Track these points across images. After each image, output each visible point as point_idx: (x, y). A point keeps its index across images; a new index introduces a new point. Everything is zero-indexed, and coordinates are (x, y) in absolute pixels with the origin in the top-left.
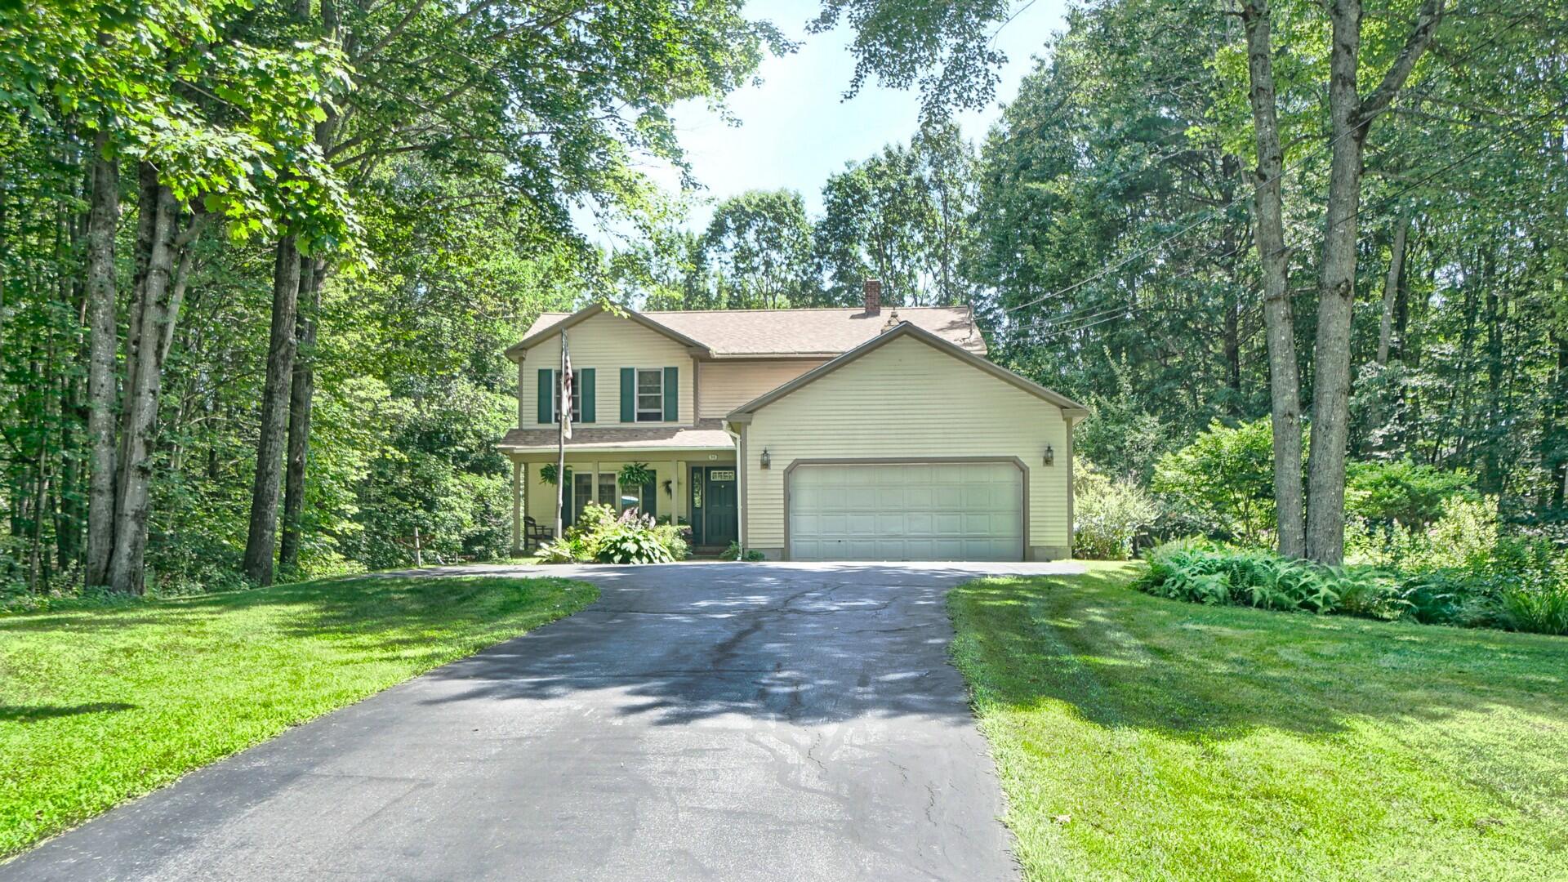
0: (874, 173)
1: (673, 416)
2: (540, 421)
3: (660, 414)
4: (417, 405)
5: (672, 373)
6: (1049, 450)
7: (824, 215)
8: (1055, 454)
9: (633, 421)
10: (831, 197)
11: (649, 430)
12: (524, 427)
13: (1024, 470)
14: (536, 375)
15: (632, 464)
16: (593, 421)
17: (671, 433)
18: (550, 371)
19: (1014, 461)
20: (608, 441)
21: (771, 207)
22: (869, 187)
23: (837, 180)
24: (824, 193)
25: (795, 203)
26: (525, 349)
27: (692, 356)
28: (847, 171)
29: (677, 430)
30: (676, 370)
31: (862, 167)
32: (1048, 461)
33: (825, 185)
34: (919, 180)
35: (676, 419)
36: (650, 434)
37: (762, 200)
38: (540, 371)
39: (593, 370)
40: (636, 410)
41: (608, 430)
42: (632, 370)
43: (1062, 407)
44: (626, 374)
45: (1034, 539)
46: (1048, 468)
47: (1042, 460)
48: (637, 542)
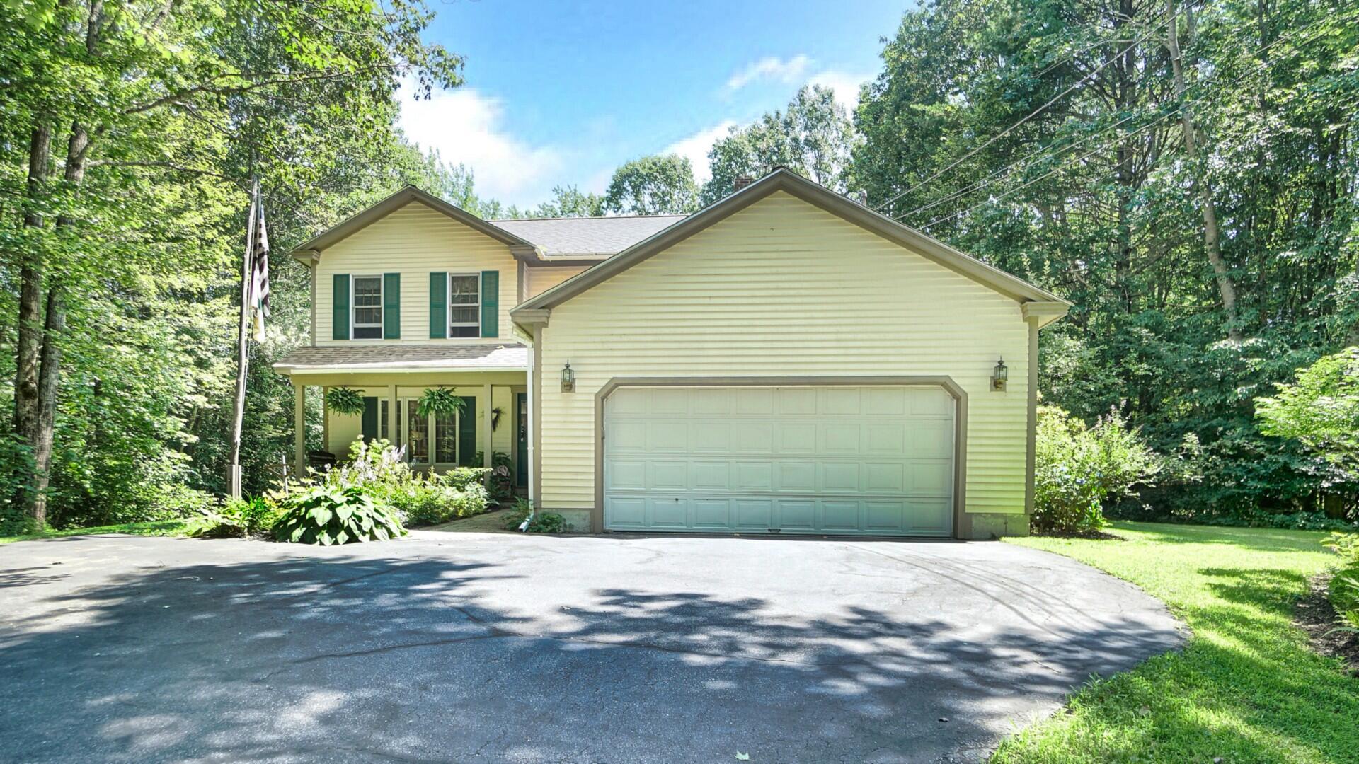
0: (755, 138)
1: (492, 331)
2: (336, 337)
3: (477, 328)
4: (284, 332)
5: (492, 278)
6: (1001, 366)
7: (710, 177)
8: (1010, 373)
9: (444, 336)
10: (716, 160)
11: (462, 347)
12: (318, 344)
13: (958, 398)
14: (332, 281)
15: (434, 389)
16: (397, 336)
17: (486, 350)
18: (347, 276)
19: (945, 384)
20: (408, 360)
21: (663, 170)
22: (749, 149)
23: (722, 144)
24: (709, 156)
25: (684, 167)
26: (319, 250)
27: (516, 257)
28: (730, 136)
29: (495, 347)
30: (496, 273)
31: (743, 133)
32: (998, 384)
33: (711, 149)
34: (796, 140)
35: (495, 335)
36: (462, 352)
37: (654, 164)
38: (335, 277)
39: (398, 275)
40: (449, 323)
41: (414, 347)
42: (444, 274)
43: (1024, 300)
44: (437, 280)
45: (972, 504)
46: (997, 395)
47: (988, 382)
48: (332, 507)
